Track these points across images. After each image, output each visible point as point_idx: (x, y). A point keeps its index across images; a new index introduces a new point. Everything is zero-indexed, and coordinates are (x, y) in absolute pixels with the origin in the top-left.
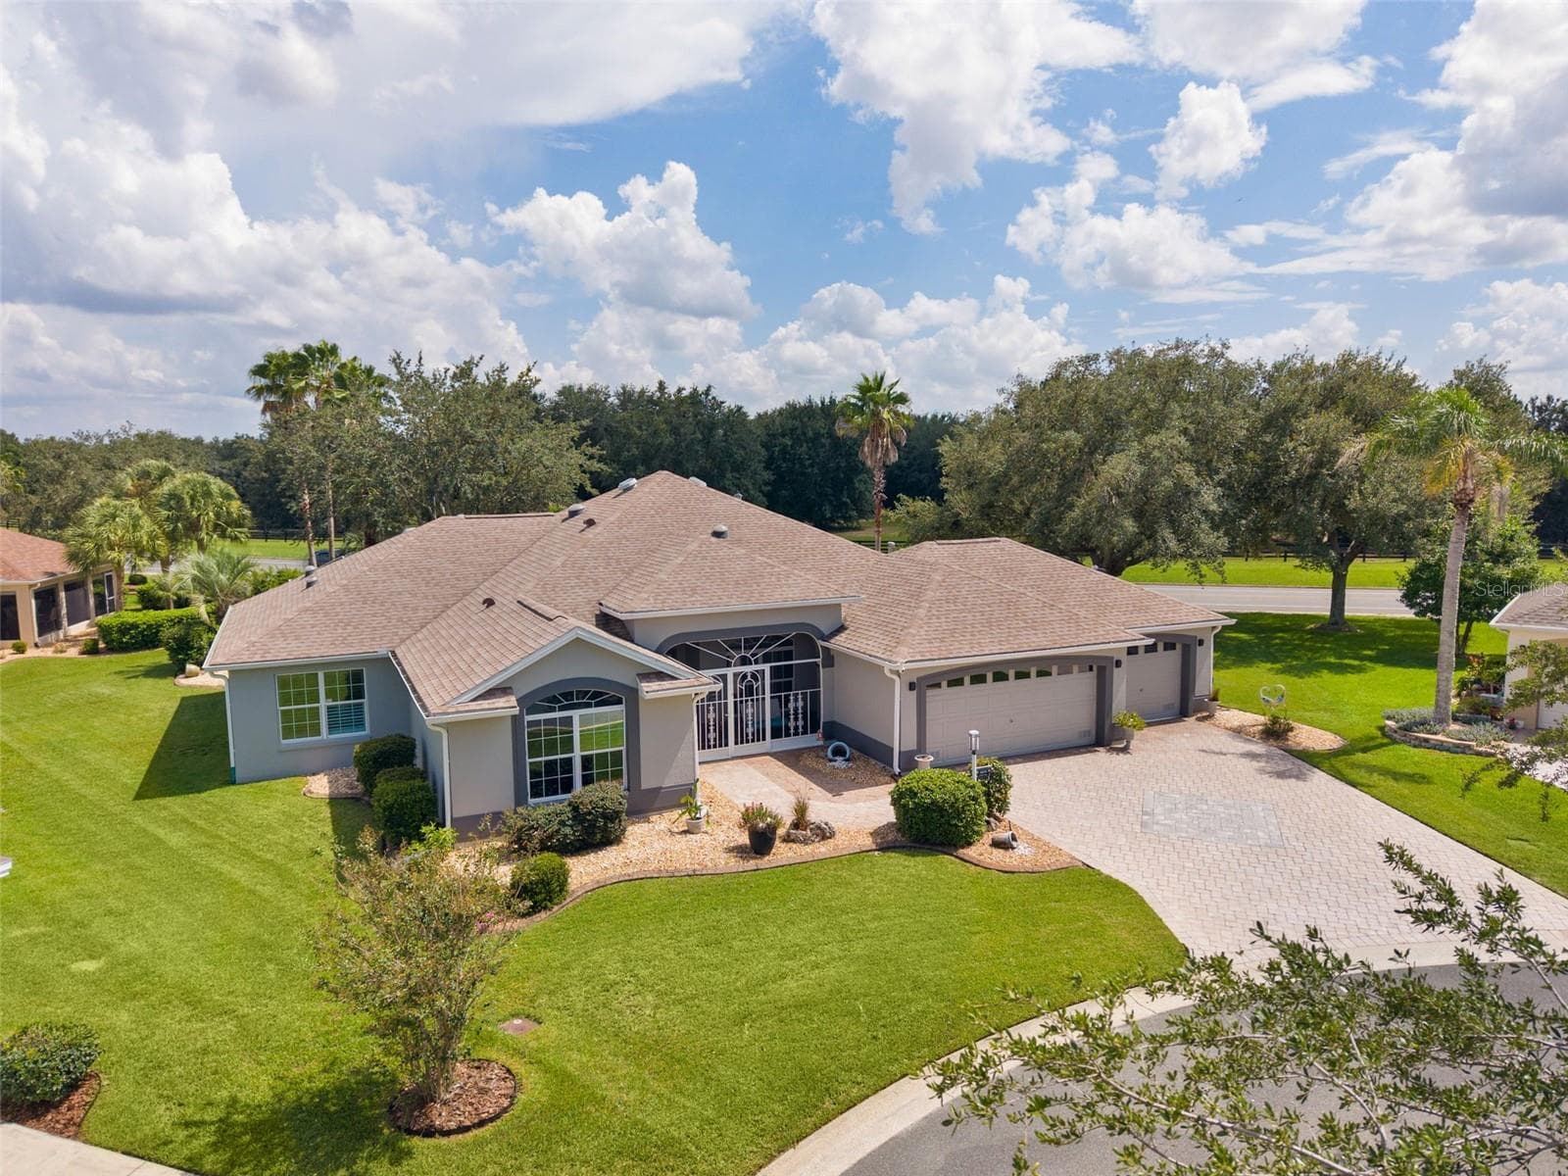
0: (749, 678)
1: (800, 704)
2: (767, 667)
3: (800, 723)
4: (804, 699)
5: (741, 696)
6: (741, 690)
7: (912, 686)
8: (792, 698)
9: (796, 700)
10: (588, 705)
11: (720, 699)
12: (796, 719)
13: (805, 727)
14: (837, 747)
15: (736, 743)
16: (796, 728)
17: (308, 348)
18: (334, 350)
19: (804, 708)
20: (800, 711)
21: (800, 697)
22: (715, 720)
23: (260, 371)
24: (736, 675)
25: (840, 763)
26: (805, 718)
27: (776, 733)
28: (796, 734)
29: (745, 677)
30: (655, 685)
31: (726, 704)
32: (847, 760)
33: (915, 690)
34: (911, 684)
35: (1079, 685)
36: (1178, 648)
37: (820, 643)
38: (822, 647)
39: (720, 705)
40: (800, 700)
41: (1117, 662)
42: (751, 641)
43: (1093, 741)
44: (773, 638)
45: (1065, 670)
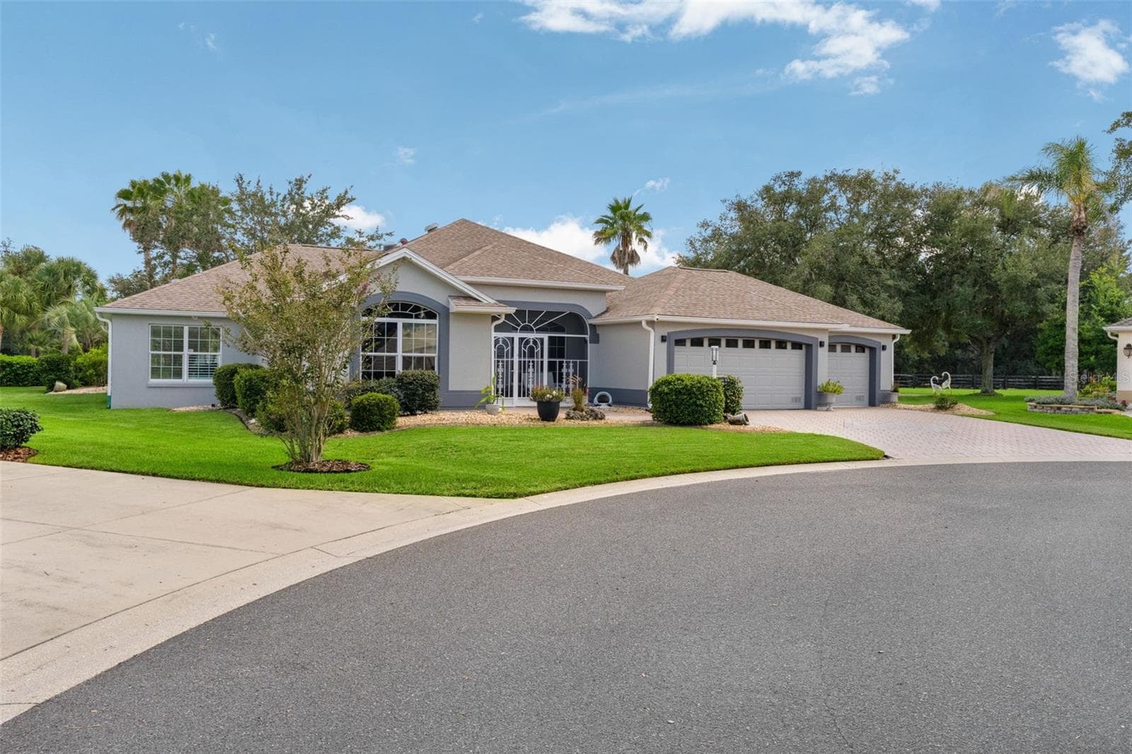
0: (531, 344)
1: (571, 370)
2: (545, 336)
4: (575, 367)
5: (524, 356)
6: (524, 352)
7: (663, 339)
8: (565, 364)
9: (568, 367)
10: (410, 316)
11: (507, 357)
14: (605, 396)
15: (519, 396)
17: (166, 177)
18: (188, 179)
19: (574, 374)
21: (571, 364)
22: (503, 374)
23: (125, 195)
24: (521, 339)
25: (604, 406)
29: (528, 342)
30: (463, 302)
31: (512, 362)
32: (610, 405)
33: (666, 343)
34: (662, 337)
35: (792, 360)
36: (867, 351)
37: (588, 322)
38: (590, 325)
39: (507, 362)
40: (571, 367)
41: (821, 342)
42: (533, 314)
43: (802, 405)
44: (550, 314)
45: (781, 345)
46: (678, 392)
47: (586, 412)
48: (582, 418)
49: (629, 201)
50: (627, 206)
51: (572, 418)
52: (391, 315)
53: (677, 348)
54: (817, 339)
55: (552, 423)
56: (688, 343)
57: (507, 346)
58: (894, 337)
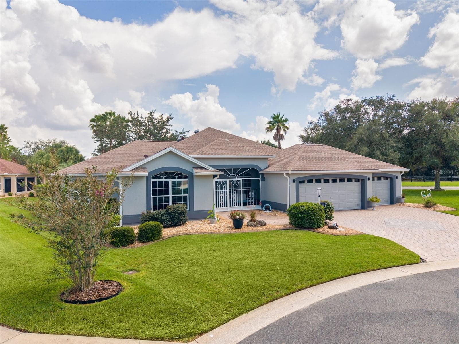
0: (235, 183)
1: (253, 194)
2: (241, 180)
3: (253, 201)
4: (255, 192)
5: (232, 189)
6: (232, 187)
7: (294, 181)
8: (250, 191)
9: (252, 192)
10: (175, 178)
11: (225, 189)
12: (252, 199)
13: (255, 202)
14: (268, 206)
15: (230, 206)
16: (252, 202)
17: (106, 113)
18: (114, 113)
19: (255, 195)
20: (253, 196)
21: (253, 191)
22: (223, 197)
23: (93, 120)
24: (230, 181)
25: (268, 211)
26: (255, 199)
27: (245, 204)
28: (252, 204)
29: (233, 182)
30: (199, 170)
31: (227, 191)
32: (270, 211)
33: (295, 183)
34: (293, 180)
35: (355, 186)
36: (389, 179)
37: (260, 172)
38: (261, 173)
39: (225, 191)
40: (253, 192)
41: (368, 178)
42: (236, 170)
43: (360, 207)
44: (243, 170)
45: (350, 180)
46: (302, 213)
47: (257, 222)
48: (255, 226)
49: (279, 114)
50: (278, 116)
51: (250, 226)
52: (166, 178)
53: (301, 185)
54: (367, 177)
55: (240, 230)
56: (306, 182)
57: (224, 185)
58: (401, 172)
